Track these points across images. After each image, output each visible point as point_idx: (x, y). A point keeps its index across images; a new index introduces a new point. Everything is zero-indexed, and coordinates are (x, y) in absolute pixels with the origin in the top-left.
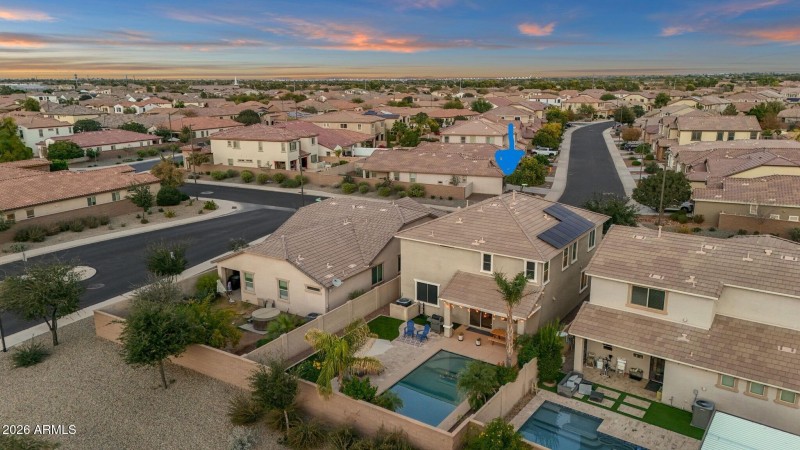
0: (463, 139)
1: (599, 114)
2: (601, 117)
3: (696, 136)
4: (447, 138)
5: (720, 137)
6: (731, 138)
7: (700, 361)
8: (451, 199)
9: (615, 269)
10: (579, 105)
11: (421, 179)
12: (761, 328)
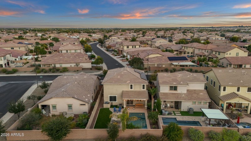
0: (67, 51)
1: (91, 41)
2: (92, 41)
3: (128, 47)
4: (61, 51)
5: (133, 47)
6: (135, 47)
7: (189, 100)
8: (78, 71)
9: (165, 83)
10: (85, 38)
11: (64, 66)
12: (195, 90)
